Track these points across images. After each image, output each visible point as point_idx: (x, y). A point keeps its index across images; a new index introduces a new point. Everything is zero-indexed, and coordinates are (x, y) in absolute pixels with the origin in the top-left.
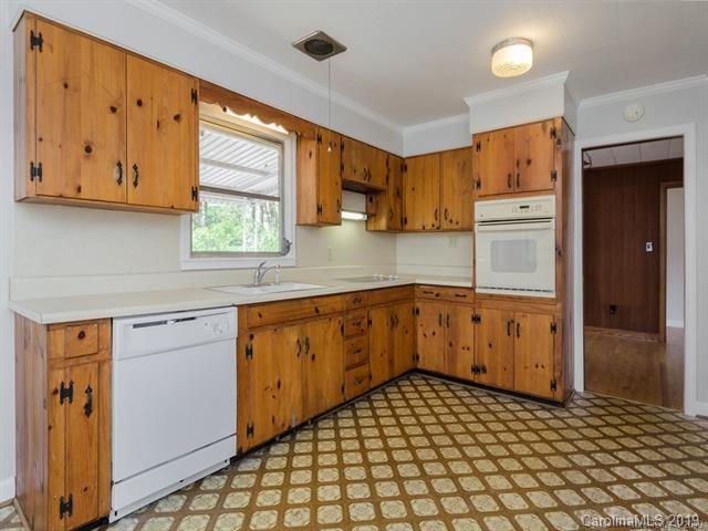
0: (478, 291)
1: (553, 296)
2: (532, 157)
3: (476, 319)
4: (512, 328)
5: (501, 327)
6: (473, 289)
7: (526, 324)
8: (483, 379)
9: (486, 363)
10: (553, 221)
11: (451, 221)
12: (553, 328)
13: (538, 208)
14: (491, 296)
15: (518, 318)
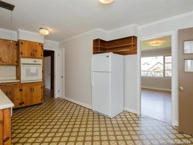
0: (21, 82)
1: (42, 81)
2: (37, 50)
3: (21, 90)
4: (32, 90)
5: (29, 90)
6: (20, 82)
7: (35, 88)
8: (23, 105)
9: (24, 101)
10: (42, 65)
11: (3, 62)
12: (42, 88)
13: (38, 62)
14: (26, 83)
15: (33, 87)
